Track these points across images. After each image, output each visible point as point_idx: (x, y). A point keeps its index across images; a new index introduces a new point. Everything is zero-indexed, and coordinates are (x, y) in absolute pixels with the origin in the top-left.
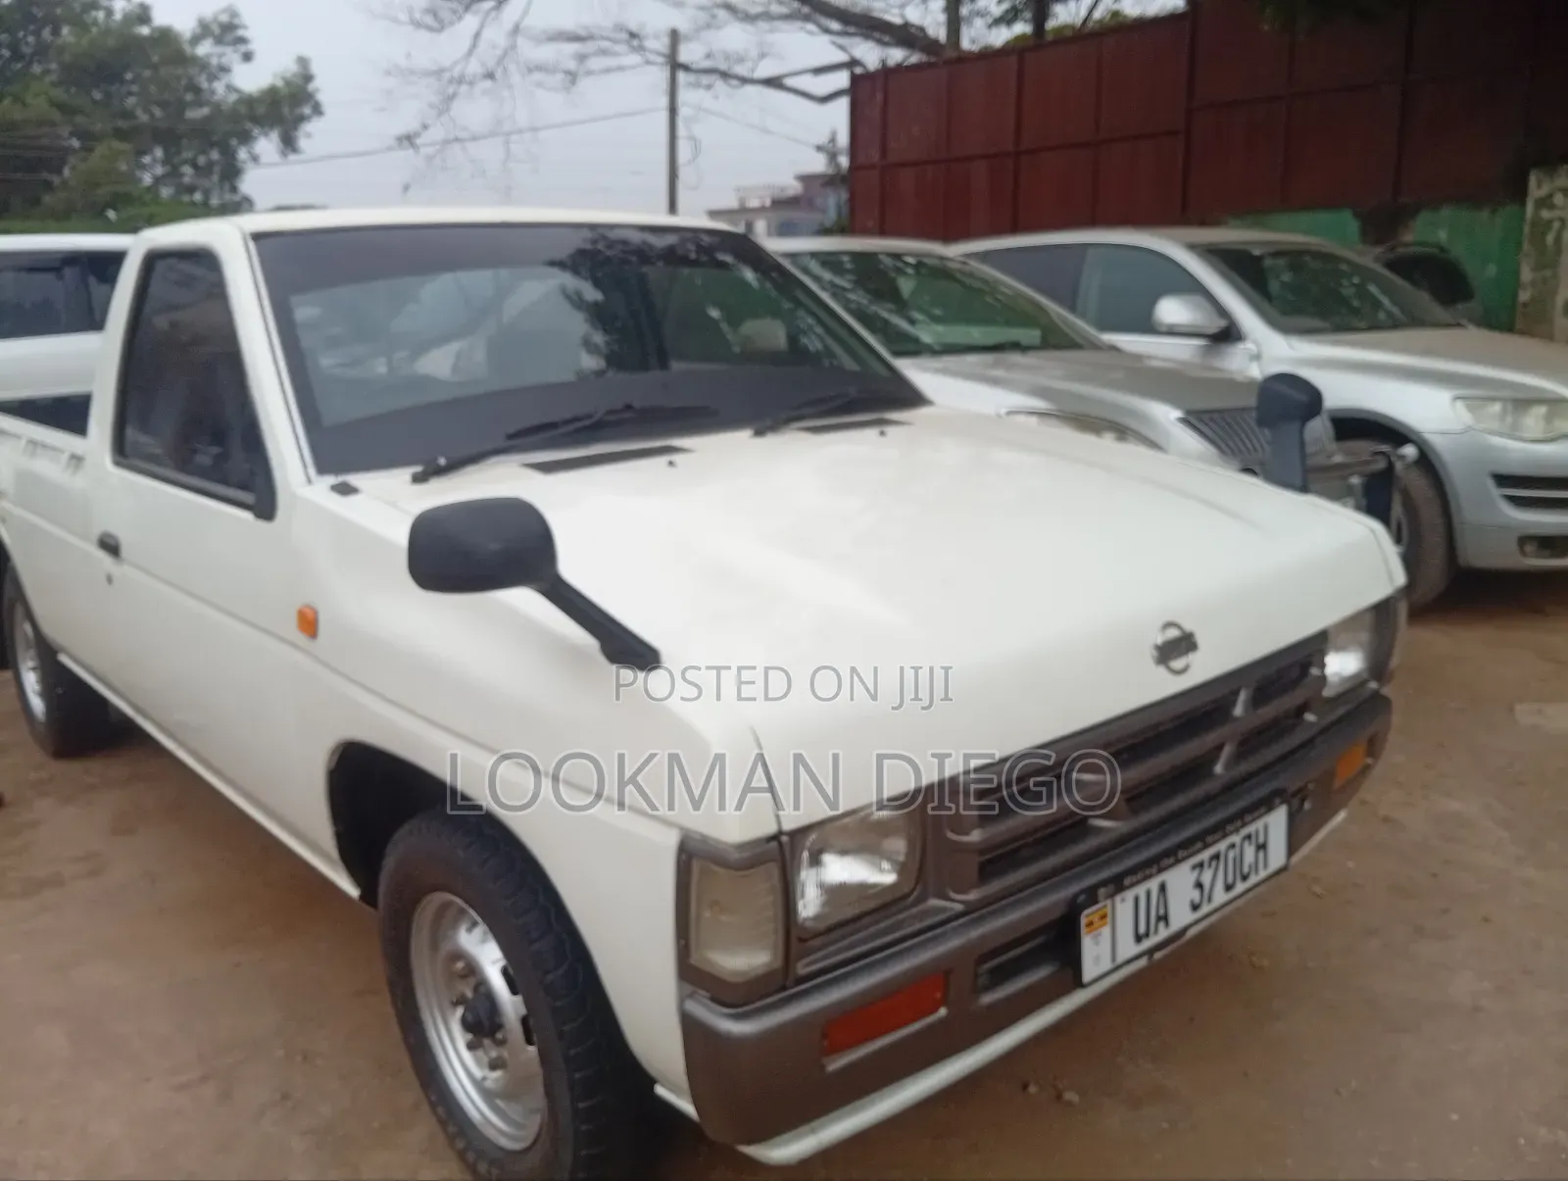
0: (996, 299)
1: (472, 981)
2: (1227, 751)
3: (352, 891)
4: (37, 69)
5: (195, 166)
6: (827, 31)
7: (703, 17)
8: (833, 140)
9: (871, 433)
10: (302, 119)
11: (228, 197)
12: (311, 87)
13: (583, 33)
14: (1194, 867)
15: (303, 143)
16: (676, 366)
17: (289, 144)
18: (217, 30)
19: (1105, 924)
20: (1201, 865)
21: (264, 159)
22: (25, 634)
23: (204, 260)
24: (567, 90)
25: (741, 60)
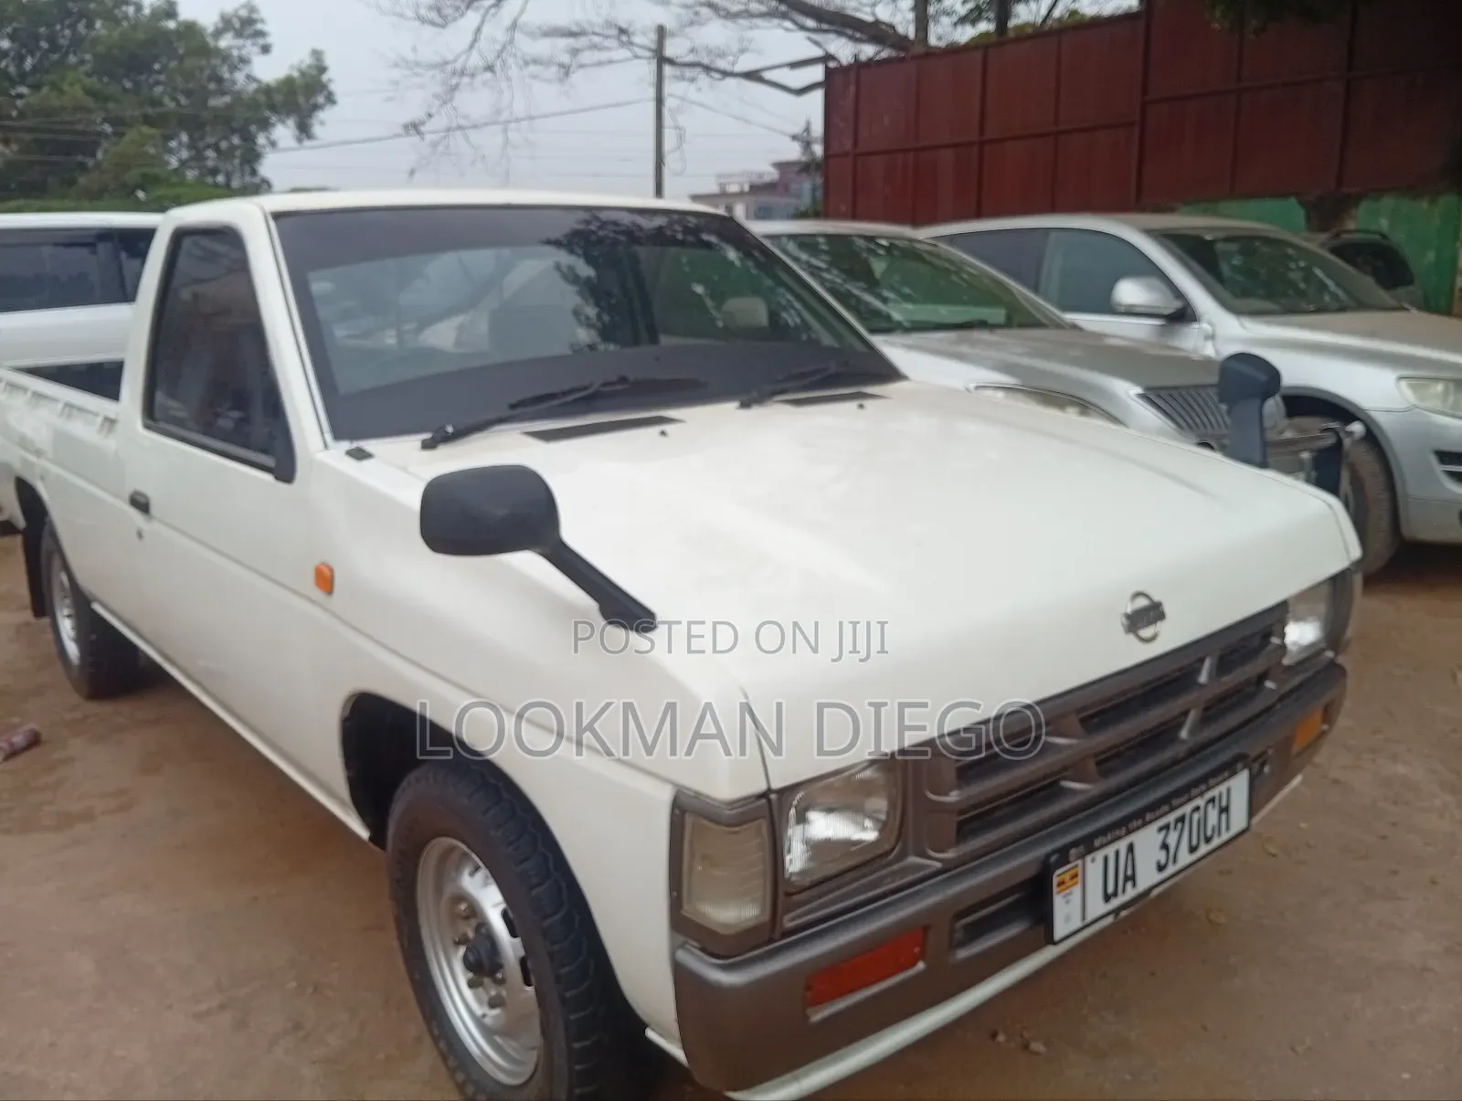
0: (962, 279)
1: (474, 922)
2: (1192, 716)
3: (364, 833)
4: (72, 59)
5: (218, 150)
6: (803, 28)
7: (687, 15)
8: (807, 130)
9: (851, 406)
10: (316, 107)
11: (248, 179)
12: (325, 78)
13: (575, 29)
14: (1160, 829)
15: (317, 129)
16: (665, 340)
17: (304, 130)
18: (237, 24)
19: (1076, 883)
20: (1166, 827)
21: (281, 144)
22: (62, 583)
23: (228, 237)
24: (561, 81)
25: (722, 55)
